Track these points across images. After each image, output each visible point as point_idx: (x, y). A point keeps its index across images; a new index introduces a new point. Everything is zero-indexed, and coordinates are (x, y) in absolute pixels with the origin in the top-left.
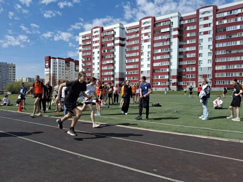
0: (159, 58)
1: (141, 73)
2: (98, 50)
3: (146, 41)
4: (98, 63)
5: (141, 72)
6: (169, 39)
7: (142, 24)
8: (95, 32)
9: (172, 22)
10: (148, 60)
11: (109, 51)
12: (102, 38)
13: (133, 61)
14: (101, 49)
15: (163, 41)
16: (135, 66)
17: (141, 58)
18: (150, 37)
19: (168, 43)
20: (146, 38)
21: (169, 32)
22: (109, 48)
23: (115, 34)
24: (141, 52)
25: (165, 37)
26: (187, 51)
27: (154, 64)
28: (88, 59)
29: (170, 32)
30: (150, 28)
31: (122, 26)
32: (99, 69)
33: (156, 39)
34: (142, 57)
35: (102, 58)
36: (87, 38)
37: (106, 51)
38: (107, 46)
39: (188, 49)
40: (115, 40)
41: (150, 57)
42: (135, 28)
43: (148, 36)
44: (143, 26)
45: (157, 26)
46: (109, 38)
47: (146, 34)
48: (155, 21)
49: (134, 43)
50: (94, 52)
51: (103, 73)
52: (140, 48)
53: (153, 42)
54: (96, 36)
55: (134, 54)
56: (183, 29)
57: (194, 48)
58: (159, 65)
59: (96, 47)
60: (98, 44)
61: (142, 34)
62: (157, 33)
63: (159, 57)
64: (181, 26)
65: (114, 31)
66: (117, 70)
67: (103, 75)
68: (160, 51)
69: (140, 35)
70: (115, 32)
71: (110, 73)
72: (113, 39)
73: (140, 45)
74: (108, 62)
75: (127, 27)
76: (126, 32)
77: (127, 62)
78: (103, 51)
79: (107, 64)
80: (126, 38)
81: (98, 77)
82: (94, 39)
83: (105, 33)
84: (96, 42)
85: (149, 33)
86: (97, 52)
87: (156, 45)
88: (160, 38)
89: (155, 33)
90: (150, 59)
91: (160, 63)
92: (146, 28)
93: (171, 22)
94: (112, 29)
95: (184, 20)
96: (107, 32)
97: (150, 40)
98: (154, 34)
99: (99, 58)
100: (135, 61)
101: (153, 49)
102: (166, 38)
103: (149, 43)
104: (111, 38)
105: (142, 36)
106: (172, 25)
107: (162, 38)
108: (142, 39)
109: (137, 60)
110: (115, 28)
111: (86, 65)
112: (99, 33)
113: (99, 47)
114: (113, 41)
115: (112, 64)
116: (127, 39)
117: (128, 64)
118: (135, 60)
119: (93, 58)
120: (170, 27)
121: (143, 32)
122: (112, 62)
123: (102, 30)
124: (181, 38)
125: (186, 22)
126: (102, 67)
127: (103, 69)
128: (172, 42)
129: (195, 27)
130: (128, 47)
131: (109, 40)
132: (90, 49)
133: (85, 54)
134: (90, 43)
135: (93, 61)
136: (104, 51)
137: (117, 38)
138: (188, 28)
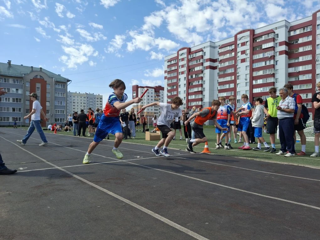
0: (260, 82)
1: (238, 102)
2: (185, 75)
3: (243, 61)
4: (184, 91)
5: (238, 100)
6: (273, 57)
7: (238, 39)
8: (181, 55)
9: (278, 34)
10: (246, 85)
11: (197, 77)
12: (189, 61)
13: (227, 86)
14: (188, 74)
15: (265, 59)
16: (229, 93)
17: (237, 83)
18: (249, 56)
19: (272, 62)
20: (244, 56)
21: (273, 48)
22: (197, 73)
23: (205, 55)
24: (238, 75)
25: (268, 54)
26: (299, 72)
27: (254, 90)
28: (174, 86)
29: (275, 47)
30: (248, 43)
31: (213, 45)
32: (186, 98)
33: (256, 57)
34: (238, 81)
35: (189, 84)
36: (173, 62)
37: (194, 76)
38: (194, 70)
39: (301, 68)
40: (204, 63)
41: (248, 80)
42: (230, 46)
43: (246, 55)
44: (239, 42)
45: (257, 41)
46: (197, 61)
47: (243, 52)
48: (254, 35)
49: (228, 65)
50: (180, 79)
51: (189, 103)
52: (236, 70)
53: (253, 61)
54: (183, 60)
55: (228, 79)
56: (294, 42)
57: (309, 67)
58: (261, 91)
59: (183, 73)
60: (185, 69)
61: (238, 52)
62: (258, 49)
63: (261, 80)
64: (290, 38)
65: (203, 51)
66: (207, 100)
67: (189, 105)
68: (261, 73)
69: (236, 54)
70: (205, 53)
71: (197, 102)
72: (201, 61)
73: (235, 66)
74: (196, 90)
75: (219, 45)
76: (218, 51)
77: (219, 89)
78: (190, 76)
79: (195, 92)
80: (218, 58)
81: (185, 108)
82: (181, 63)
83: (193, 55)
84: (183, 66)
85: (247, 50)
86: (184, 78)
87: (256, 65)
88: (261, 56)
89: (255, 50)
90: (248, 84)
91: (262, 89)
92: (243, 44)
93: (276, 35)
94: (201, 49)
95: (295, 30)
96: (194, 54)
97: (248, 60)
98: (254, 52)
99: (186, 85)
100: (229, 87)
101: (252, 70)
102: (270, 56)
103: (248, 63)
104: (200, 60)
105: (238, 54)
106: (278, 37)
107: (264, 55)
108: (238, 59)
109: (232, 86)
110: (204, 47)
111: (171, 94)
112: (185, 56)
113: (186, 72)
114: (202, 64)
115: (201, 92)
116: (220, 60)
117: (220, 91)
118: (229, 85)
119: (180, 85)
120: (274, 41)
121: (240, 49)
122: (200, 89)
123: (189, 52)
124: (290, 54)
125: (298, 32)
126: (189, 96)
127: (189, 98)
128: (278, 61)
129: (310, 38)
130: (221, 69)
131: (197, 62)
132: (175, 74)
133: (170, 82)
134: (176, 68)
135: (179, 90)
136: (192, 77)
137: (207, 60)
138: (301, 41)
